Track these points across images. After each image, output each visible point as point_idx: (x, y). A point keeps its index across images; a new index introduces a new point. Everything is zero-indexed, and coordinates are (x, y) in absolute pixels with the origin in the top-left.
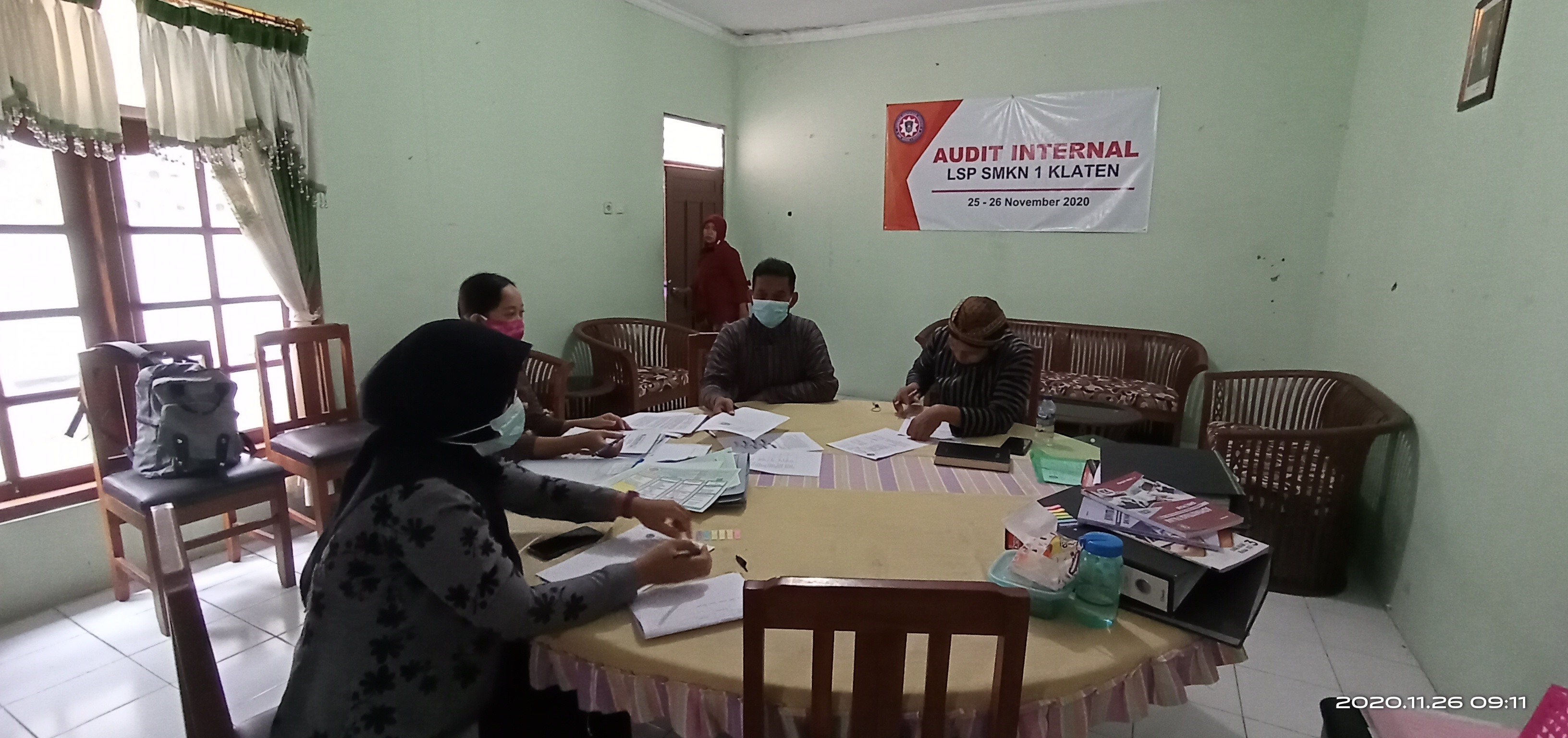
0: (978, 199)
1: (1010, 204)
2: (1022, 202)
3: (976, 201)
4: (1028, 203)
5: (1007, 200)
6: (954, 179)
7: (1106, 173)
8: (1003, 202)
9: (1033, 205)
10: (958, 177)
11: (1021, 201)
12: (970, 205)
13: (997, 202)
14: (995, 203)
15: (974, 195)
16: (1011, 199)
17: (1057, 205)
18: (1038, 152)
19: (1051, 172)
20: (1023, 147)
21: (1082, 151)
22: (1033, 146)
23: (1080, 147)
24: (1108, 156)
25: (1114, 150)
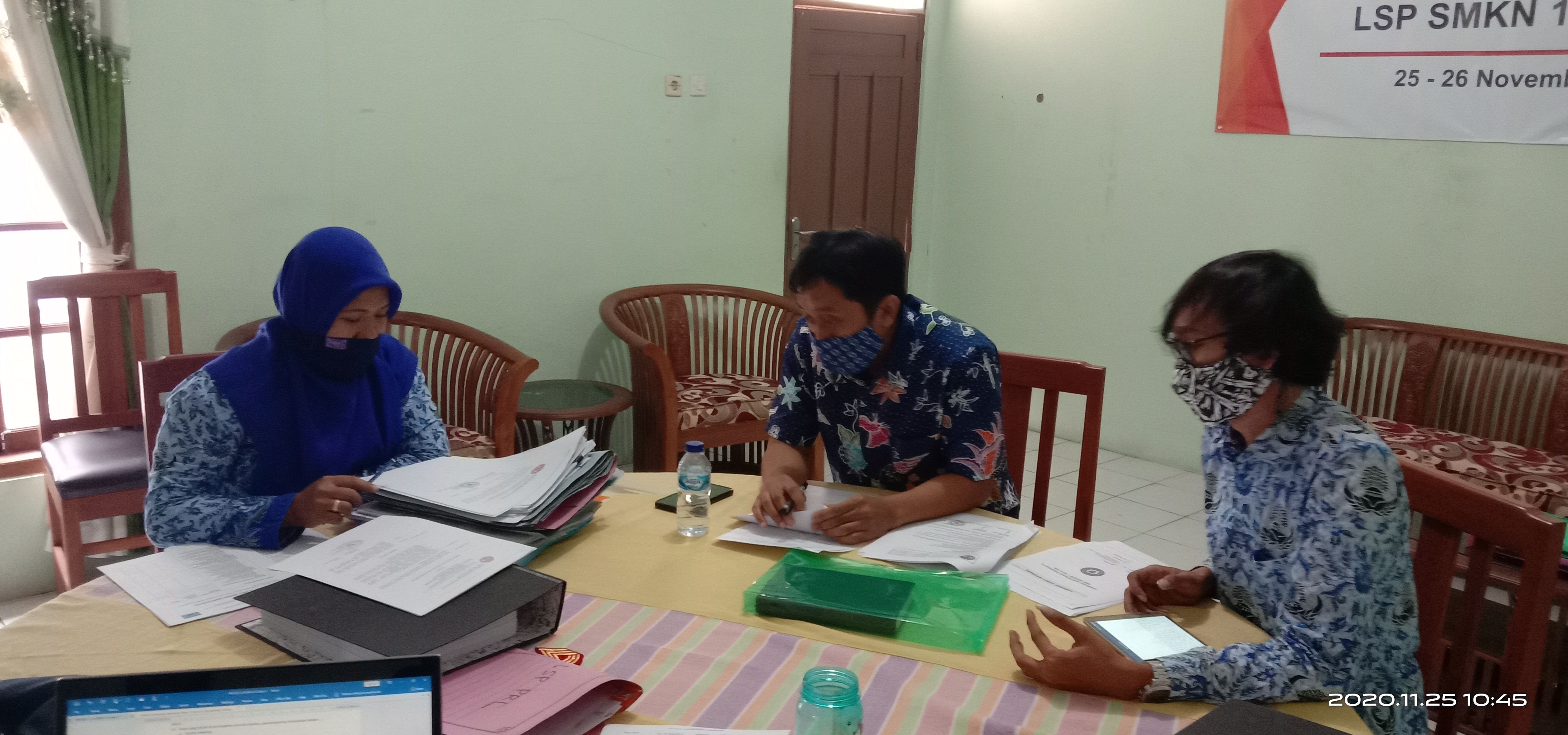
0: (1417, 71)
1: (1489, 83)
2: (1517, 79)
3: (1411, 77)
4: (1530, 81)
5: (1481, 74)
6: (1367, 28)
8: (1472, 77)
10: (1376, 24)
11: (1513, 76)
12: (1398, 84)
13: (1458, 78)
14: (1453, 81)
15: (1408, 64)
16: (1492, 71)
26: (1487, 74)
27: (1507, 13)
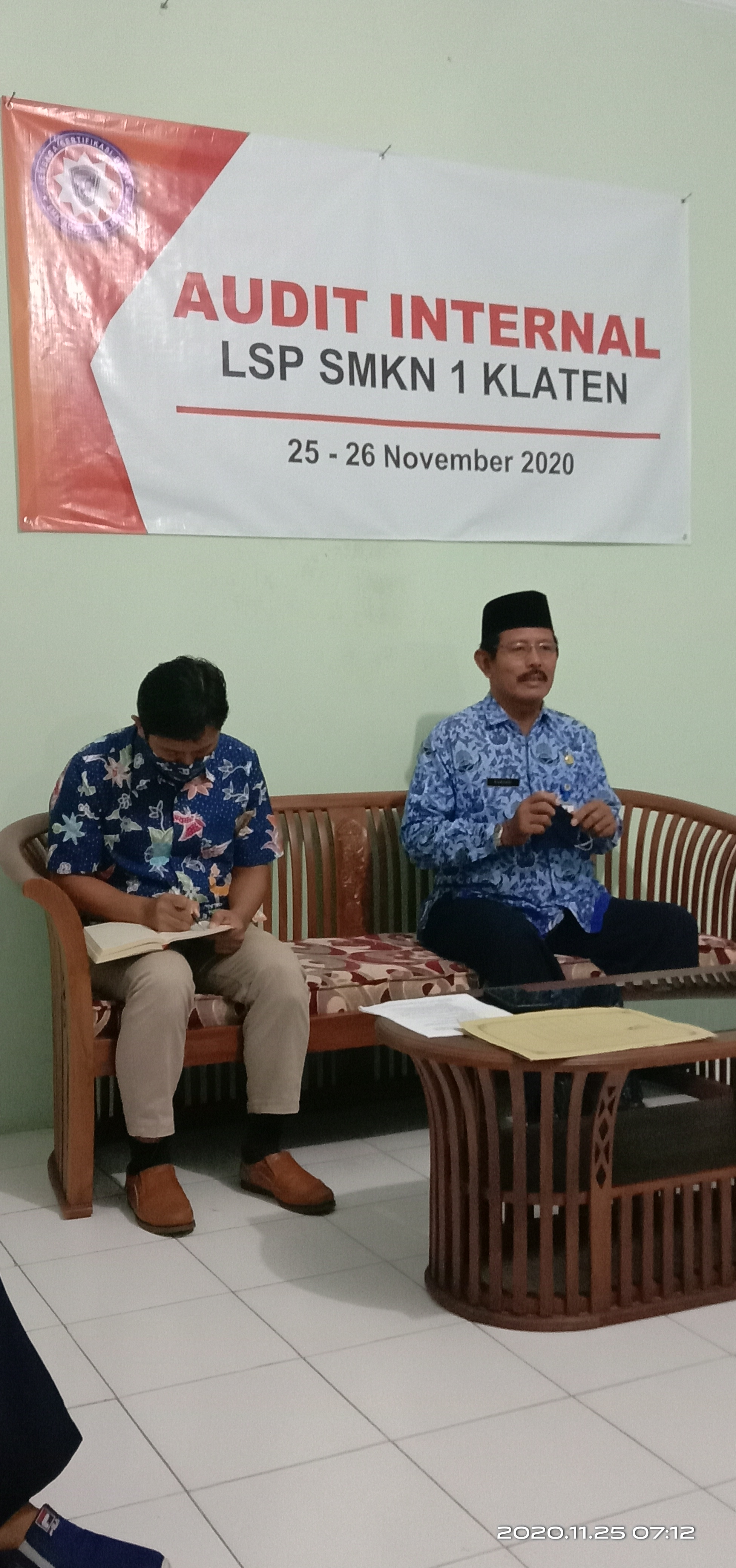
0: (314, 442)
1: (397, 464)
2: (426, 459)
3: (308, 450)
4: (439, 461)
5: (387, 450)
6: (241, 375)
7: (602, 393)
8: (379, 454)
9: (453, 467)
10: (253, 370)
11: (422, 455)
12: (293, 460)
13: (363, 454)
14: (358, 457)
15: (301, 431)
16: (398, 448)
17: (506, 470)
18: (454, 320)
19: (488, 381)
20: (418, 303)
21: (550, 333)
22: (441, 304)
23: (546, 321)
24: (603, 350)
25: (614, 337)
26: (394, 451)
27: (405, 370)
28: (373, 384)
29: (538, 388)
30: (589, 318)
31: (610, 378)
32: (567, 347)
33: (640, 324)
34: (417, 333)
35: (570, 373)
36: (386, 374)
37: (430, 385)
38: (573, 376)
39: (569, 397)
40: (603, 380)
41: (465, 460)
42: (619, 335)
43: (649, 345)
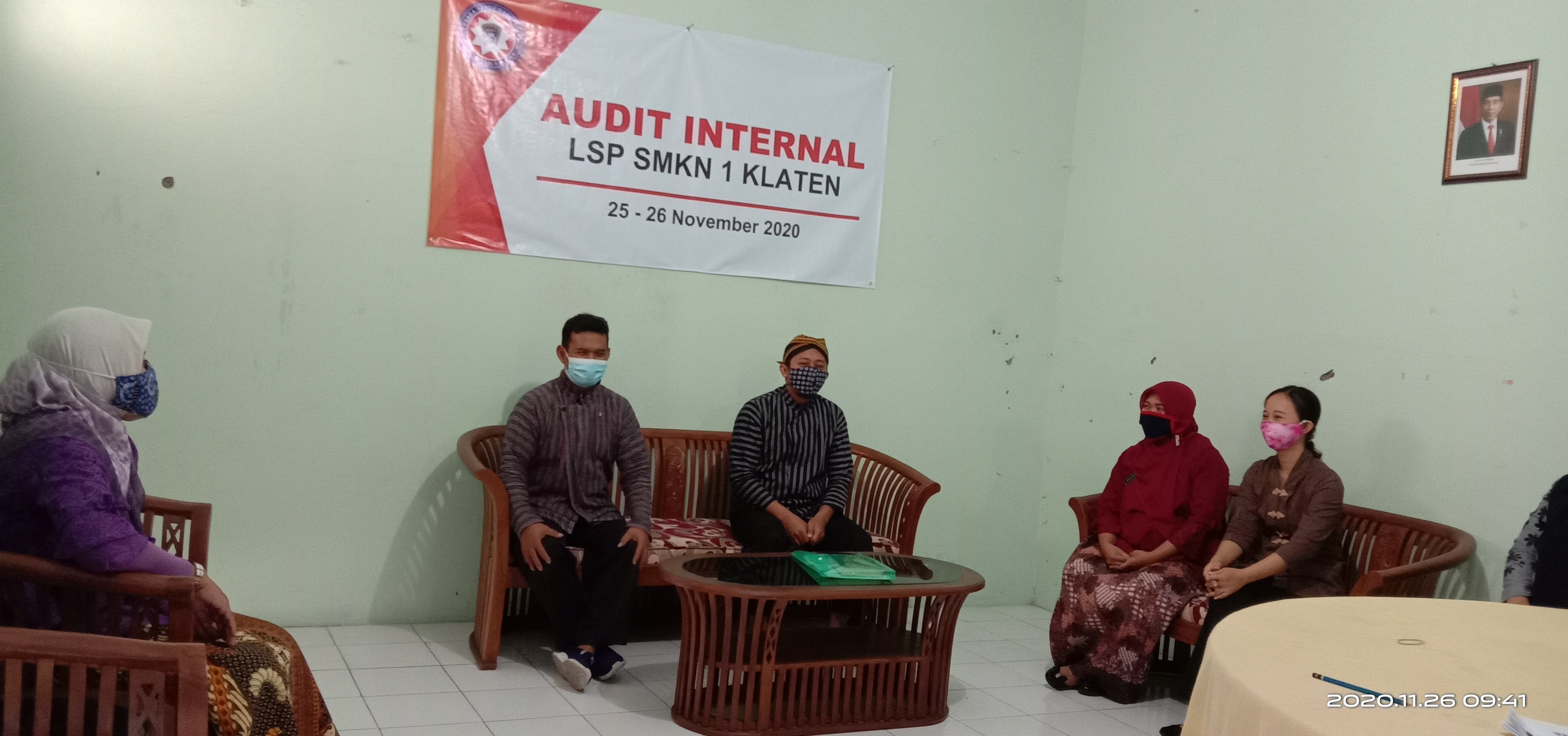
0: (626, 205)
1: (681, 222)
2: (701, 221)
3: (622, 209)
4: (710, 223)
5: (675, 213)
6: (581, 159)
7: (822, 188)
8: (669, 215)
9: (718, 227)
10: (589, 157)
11: (698, 218)
12: (611, 214)
13: (659, 215)
14: (655, 217)
15: (620, 197)
16: (682, 212)
17: (754, 232)
18: (727, 135)
19: (746, 174)
20: (704, 123)
21: (792, 148)
22: (719, 124)
23: (789, 139)
24: (826, 161)
25: (834, 153)
26: (679, 215)
27: (691, 164)
28: (669, 172)
29: (780, 182)
30: (818, 140)
31: (829, 178)
32: (801, 157)
33: (852, 146)
34: (702, 142)
35: (801, 174)
36: (679, 165)
37: (707, 174)
38: (804, 177)
39: (800, 189)
40: (823, 180)
41: (726, 224)
42: (837, 153)
43: (857, 160)
